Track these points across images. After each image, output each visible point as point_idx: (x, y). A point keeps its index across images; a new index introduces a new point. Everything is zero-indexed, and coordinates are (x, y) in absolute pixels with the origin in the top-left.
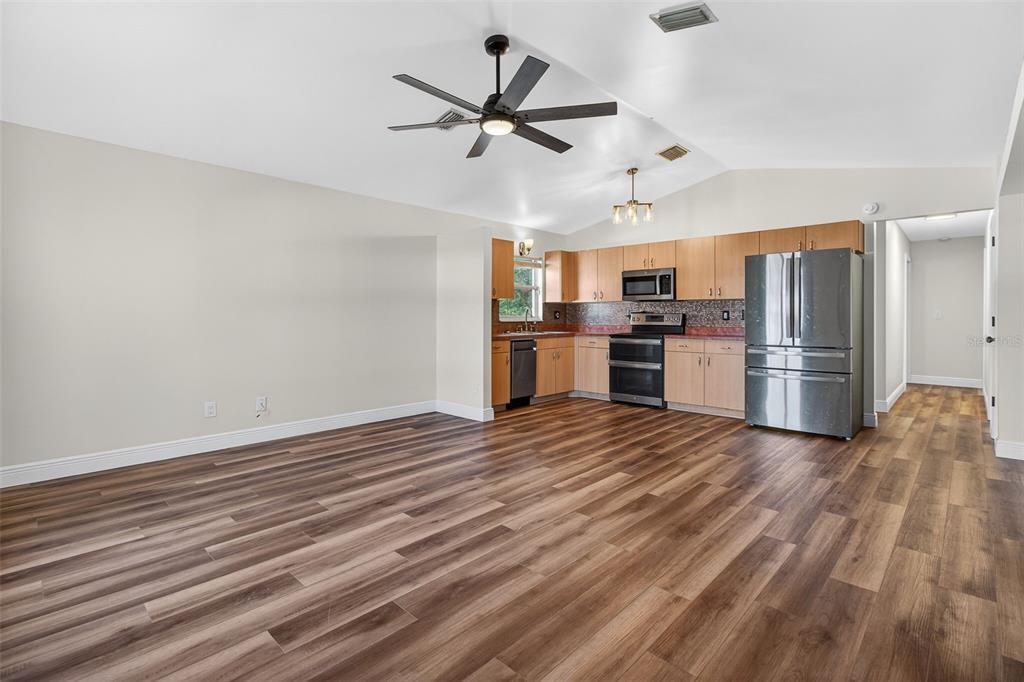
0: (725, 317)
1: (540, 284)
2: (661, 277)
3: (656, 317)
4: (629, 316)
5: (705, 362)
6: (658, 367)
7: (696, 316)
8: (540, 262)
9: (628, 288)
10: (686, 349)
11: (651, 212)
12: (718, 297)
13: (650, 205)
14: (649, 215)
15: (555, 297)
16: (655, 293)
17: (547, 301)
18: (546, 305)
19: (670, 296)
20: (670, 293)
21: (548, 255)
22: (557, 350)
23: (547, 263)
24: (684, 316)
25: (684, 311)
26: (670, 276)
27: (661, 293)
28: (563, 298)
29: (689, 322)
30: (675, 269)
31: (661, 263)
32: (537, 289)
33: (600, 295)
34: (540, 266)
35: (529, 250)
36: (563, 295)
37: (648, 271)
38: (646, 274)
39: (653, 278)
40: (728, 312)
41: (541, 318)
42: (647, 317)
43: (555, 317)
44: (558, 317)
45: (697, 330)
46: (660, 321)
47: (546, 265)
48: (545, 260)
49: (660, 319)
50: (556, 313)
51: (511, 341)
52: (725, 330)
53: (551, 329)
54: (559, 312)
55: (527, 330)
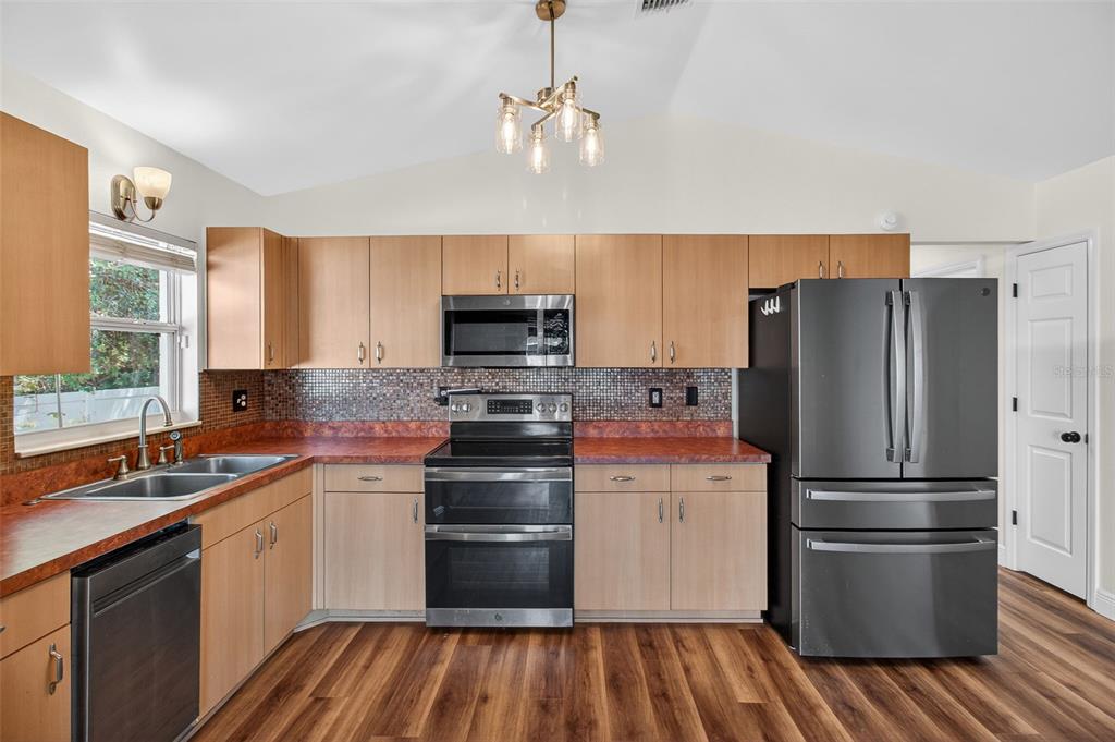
0: (656, 399)
1: (190, 312)
2: (546, 315)
3: (513, 403)
5: (674, 511)
8: (191, 254)
9: (457, 335)
12: (669, 363)
13: (596, 116)
15: (246, 353)
17: (217, 364)
18: (210, 378)
19: (570, 360)
20: (568, 351)
21: (218, 239)
22: (267, 522)
23: (214, 258)
26: (565, 312)
28: (269, 358)
32: (178, 331)
34: (186, 263)
35: (154, 205)
36: (268, 348)
37: (510, 299)
38: (506, 306)
40: (660, 391)
41: (195, 420)
42: (490, 403)
43: (237, 408)
44: (243, 404)
45: (599, 428)
46: (524, 413)
47: (209, 267)
48: (208, 250)
49: (524, 409)
50: (237, 395)
51: (72, 570)
52: (656, 428)
53: (224, 443)
54: (245, 392)
55: (146, 465)
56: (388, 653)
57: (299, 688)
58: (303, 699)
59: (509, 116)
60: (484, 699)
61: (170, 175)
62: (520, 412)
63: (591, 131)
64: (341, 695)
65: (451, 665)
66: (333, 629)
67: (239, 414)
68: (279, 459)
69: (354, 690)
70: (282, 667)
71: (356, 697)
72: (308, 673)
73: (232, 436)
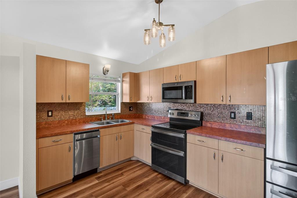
0: (232, 116)
1: (120, 92)
2: (186, 87)
3: (184, 113)
4: (168, 111)
5: (219, 157)
6: (182, 154)
7: (210, 114)
8: (120, 79)
9: (165, 94)
10: (203, 144)
11: (174, 32)
12: (228, 103)
14: (171, 35)
15: (127, 100)
16: (182, 98)
17: (124, 101)
18: (123, 104)
19: (192, 101)
20: (191, 98)
21: (124, 75)
22: (120, 134)
23: (124, 79)
24: (202, 114)
25: (202, 110)
26: (191, 86)
27: (186, 98)
28: (131, 100)
29: (205, 118)
30: (195, 82)
31: (186, 78)
33: (150, 99)
34: (119, 81)
35: (108, 71)
36: (130, 98)
37: (177, 83)
38: (176, 85)
39: (180, 88)
40: (235, 113)
41: (120, 112)
42: (178, 113)
43: (130, 110)
44: (132, 109)
45: (211, 124)
46: (186, 116)
47: (123, 81)
48: (123, 78)
49: (186, 115)
50: (130, 107)
51: (74, 134)
52: (232, 126)
53: (126, 117)
54: (132, 107)
55: (106, 119)
56: (141, 170)
57: (121, 170)
58: (120, 172)
59: (147, 35)
60: (147, 190)
61: (110, 65)
62: (185, 116)
63: (172, 30)
64: (126, 175)
65: (149, 179)
66: (138, 161)
67: (130, 111)
68: (128, 121)
69: (128, 175)
70: (123, 165)
71: (128, 176)
72: (126, 168)
73: (128, 116)
